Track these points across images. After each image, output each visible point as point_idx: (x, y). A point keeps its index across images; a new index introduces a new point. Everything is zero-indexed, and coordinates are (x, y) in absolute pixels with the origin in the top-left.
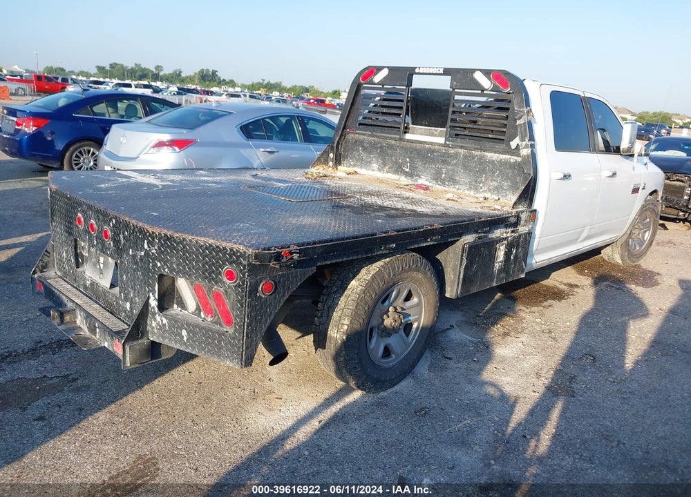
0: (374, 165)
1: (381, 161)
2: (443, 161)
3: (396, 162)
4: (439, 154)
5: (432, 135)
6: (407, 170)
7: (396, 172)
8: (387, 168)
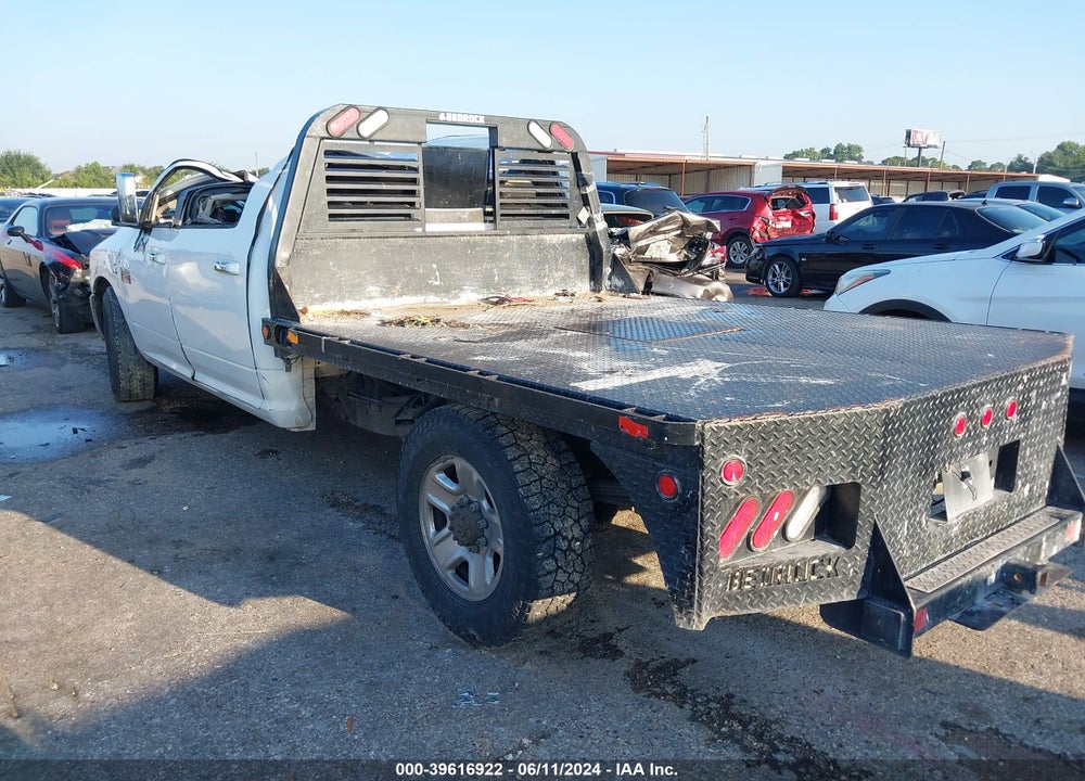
0: (371, 288)
1: (383, 279)
2: (491, 257)
3: (414, 274)
4: (484, 248)
5: (460, 220)
6: (438, 283)
7: (417, 291)
8: (398, 287)
